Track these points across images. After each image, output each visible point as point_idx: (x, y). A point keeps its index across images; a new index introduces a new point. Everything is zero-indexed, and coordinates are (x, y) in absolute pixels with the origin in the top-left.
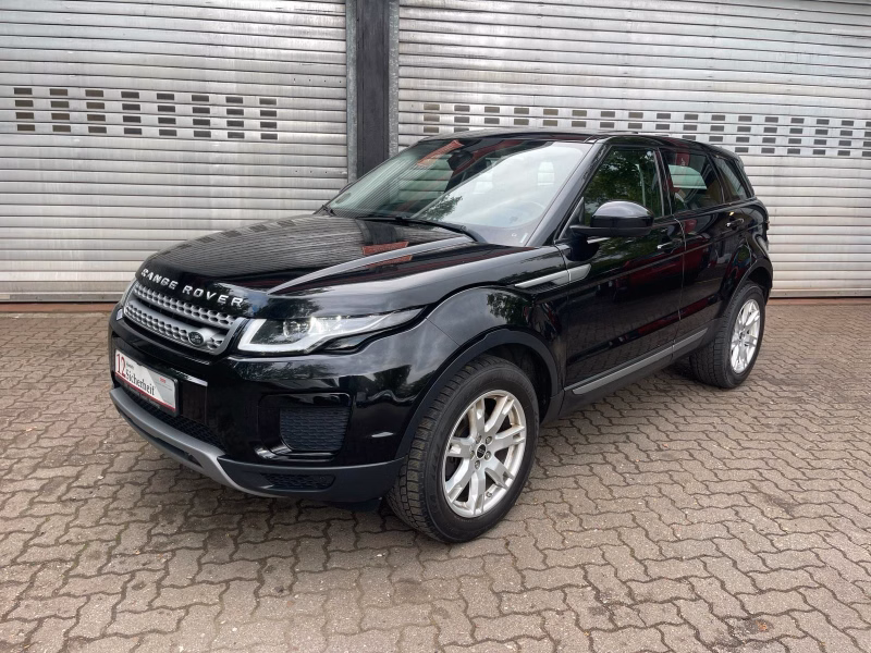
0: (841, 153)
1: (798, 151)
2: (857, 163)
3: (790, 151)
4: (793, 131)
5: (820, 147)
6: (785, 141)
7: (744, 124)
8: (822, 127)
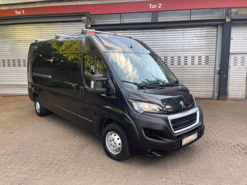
0: (198, 64)
1: (187, 64)
2: (204, 66)
3: (185, 64)
4: (185, 60)
5: (192, 63)
6: (183, 62)
7: (172, 59)
8: (193, 58)
